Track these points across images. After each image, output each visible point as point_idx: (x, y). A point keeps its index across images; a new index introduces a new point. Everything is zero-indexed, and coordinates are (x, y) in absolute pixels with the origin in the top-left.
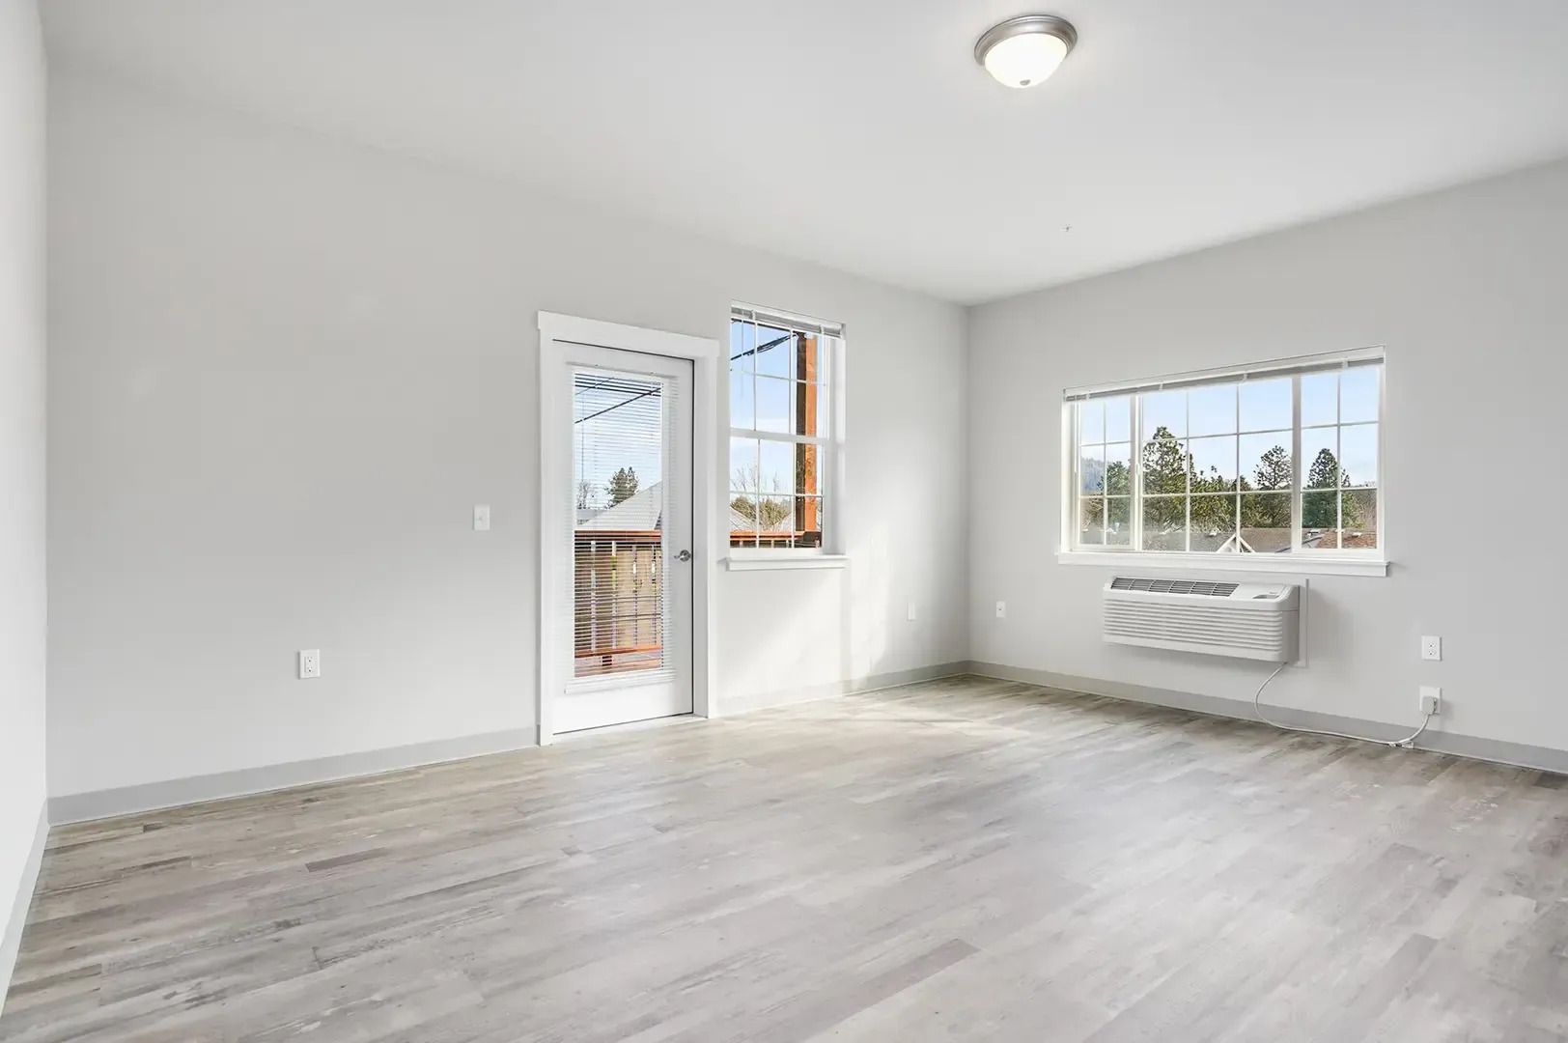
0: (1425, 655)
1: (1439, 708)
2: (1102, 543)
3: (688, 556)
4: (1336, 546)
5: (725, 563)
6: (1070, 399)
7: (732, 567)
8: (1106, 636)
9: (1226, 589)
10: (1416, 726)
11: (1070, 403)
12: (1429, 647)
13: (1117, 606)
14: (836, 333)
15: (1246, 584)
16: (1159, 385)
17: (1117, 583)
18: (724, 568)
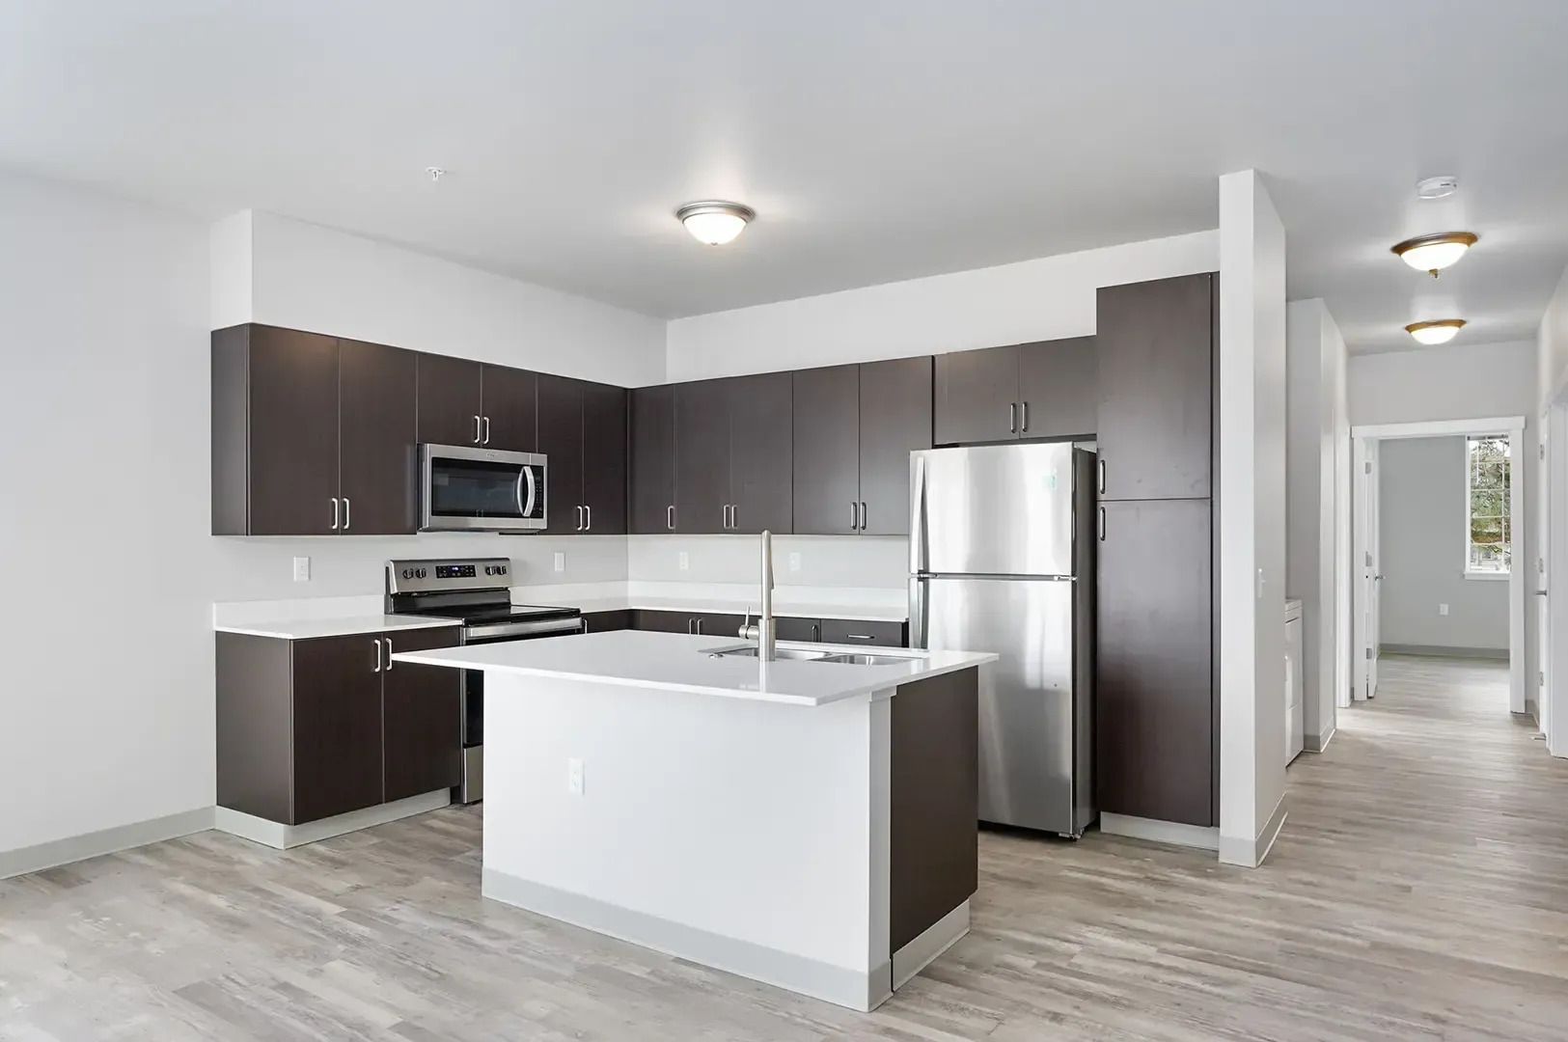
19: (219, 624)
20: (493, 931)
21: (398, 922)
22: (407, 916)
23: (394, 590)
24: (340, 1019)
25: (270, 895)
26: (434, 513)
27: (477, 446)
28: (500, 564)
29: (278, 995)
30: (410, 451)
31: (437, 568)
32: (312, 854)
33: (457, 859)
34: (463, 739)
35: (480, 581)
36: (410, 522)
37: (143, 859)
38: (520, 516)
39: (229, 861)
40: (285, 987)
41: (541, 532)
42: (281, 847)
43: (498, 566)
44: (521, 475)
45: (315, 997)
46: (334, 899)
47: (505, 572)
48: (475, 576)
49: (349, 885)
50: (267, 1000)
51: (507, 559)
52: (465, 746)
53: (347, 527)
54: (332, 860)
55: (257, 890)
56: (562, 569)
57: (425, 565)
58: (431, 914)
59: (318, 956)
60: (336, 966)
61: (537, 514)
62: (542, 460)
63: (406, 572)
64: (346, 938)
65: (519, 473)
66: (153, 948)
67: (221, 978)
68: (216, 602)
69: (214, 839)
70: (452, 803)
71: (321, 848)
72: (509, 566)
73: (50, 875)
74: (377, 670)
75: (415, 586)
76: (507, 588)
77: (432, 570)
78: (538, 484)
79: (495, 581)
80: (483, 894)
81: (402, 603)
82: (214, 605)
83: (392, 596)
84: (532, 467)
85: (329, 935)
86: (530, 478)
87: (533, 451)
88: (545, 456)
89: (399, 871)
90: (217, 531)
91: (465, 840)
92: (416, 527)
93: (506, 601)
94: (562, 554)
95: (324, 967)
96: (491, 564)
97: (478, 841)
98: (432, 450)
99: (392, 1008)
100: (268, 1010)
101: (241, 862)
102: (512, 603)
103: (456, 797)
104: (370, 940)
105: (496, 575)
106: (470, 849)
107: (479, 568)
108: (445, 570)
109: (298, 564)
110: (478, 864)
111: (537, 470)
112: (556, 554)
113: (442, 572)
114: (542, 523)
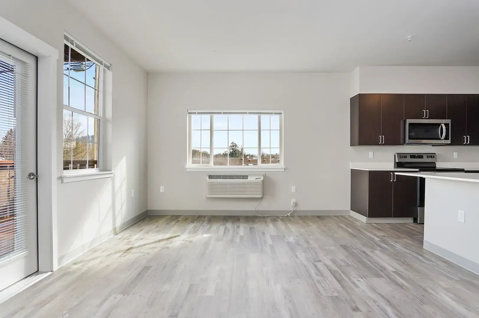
0: (293, 191)
1: (296, 204)
2: (200, 164)
3: (35, 176)
4: (270, 163)
5: (61, 178)
6: (189, 113)
7: (65, 180)
8: (208, 195)
9: (246, 177)
10: (291, 210)
11: (189, 115)
12: (293, 189)
13: (212, 185)
14: (108, 68)
15: (251, 175)
16: (221, 112)
17: (210, 177)
18: (60, 181)
19: (352, 167)
20: (427, 258)
21: (396, 247)
22: (398, 246)
23: (397, 161)
24: (378, 264)
25: (362, 232)
26: (410, 138)
27: (424, 119)
28: (432, 155)
29: (362, 253)
30: (402, 122)
31: (410, 155)
32: (372, 226)
33: (416, 237)
34: (418, 204)
35: (425, 160)
36: (402, 142)
37: (335, 218)
38: (440, 139)
39: (353, 223)
40: (364, 252)
41: (448, 145)
42: (365, 222)
43: (432, 156)
44: (440, 127)
45: (371, 257)
46: (378, 237)
47: (434, 157)
48: (423, 158)
49: (382, 235)
50: (360, 253)
51: (435, 154)
52: (419, 206)
53: (383, 143)
54: (378, 228)
55: (359, 230)
56: (457, 157)
57: (407, 155)
58: (405, 248)
59: (373, 249)
60: (377, 252)
61: (446, 138)
62: (449, 121)
63: (400, 156)
64: (380, 247)
65: (440, 126)
66: (336, 235)
67: (350, 246)
68: (351, 162)
69: (349, 217)
70: (414, 222)
71: (375, 225)
72: (436, 156)
73: (319, 217)
74: (391, 181)
75: (403, 160)
76: (435, 162)
77: (409, 156)
78: (447, 129)
79: (430, 160)
80: (424, 248)
81: (399, 165)
82: (351, 163)
83: (396, 163)
84: (445, 124)
85: (376, 244)
86: (444, 127)
87: (445, 119)
88: (450, 120)
89: (396, 235)
90: (352, 145)
91: (418, 232)
92: (404, 143)
93: (435, 166)
94: (457, 153)
95: (374, 251)
96: (429, 155)
97: (423, 234)
98: (409, 121)
99: (392, 267)
100: (360, 256)
101: (355, 223)
102: (437, 167)
103: (415, 221)
104: (387, 249)
105: (431, 158)
106: (419, 235)
107: (424, 156)
108: (413, 156)
109: (371, 154)
110: (421, 239)
111: (447, 125)
112: (454, 153)
113: (412, 157)
114: (449, 142)
